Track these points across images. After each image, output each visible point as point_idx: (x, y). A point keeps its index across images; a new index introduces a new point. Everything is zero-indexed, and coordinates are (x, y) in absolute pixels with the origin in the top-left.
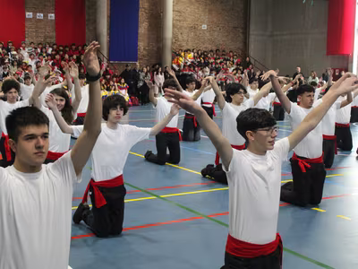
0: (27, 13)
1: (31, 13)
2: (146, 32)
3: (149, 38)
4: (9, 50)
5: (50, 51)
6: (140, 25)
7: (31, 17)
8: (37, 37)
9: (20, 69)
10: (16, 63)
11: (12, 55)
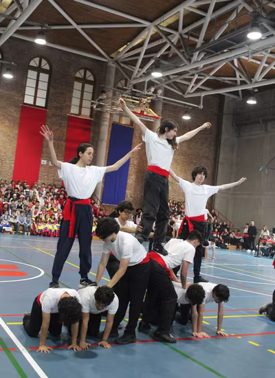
0: (42, 161)
1: (46, 161)
2: (134, 183)
3: (135, 188)
4: (25, 188)
5: (56, 190)
6: (129, 177)
7: (45, 164)
8: (48, 180)
9: (31, 203)
10: (28, 198)
11: (26, 192)
